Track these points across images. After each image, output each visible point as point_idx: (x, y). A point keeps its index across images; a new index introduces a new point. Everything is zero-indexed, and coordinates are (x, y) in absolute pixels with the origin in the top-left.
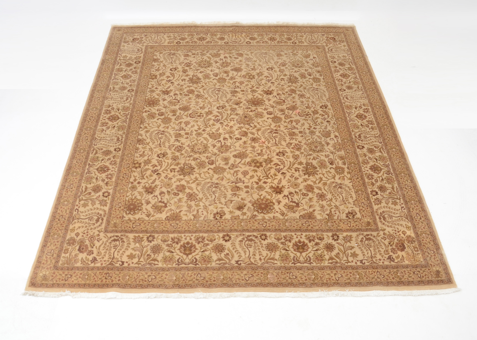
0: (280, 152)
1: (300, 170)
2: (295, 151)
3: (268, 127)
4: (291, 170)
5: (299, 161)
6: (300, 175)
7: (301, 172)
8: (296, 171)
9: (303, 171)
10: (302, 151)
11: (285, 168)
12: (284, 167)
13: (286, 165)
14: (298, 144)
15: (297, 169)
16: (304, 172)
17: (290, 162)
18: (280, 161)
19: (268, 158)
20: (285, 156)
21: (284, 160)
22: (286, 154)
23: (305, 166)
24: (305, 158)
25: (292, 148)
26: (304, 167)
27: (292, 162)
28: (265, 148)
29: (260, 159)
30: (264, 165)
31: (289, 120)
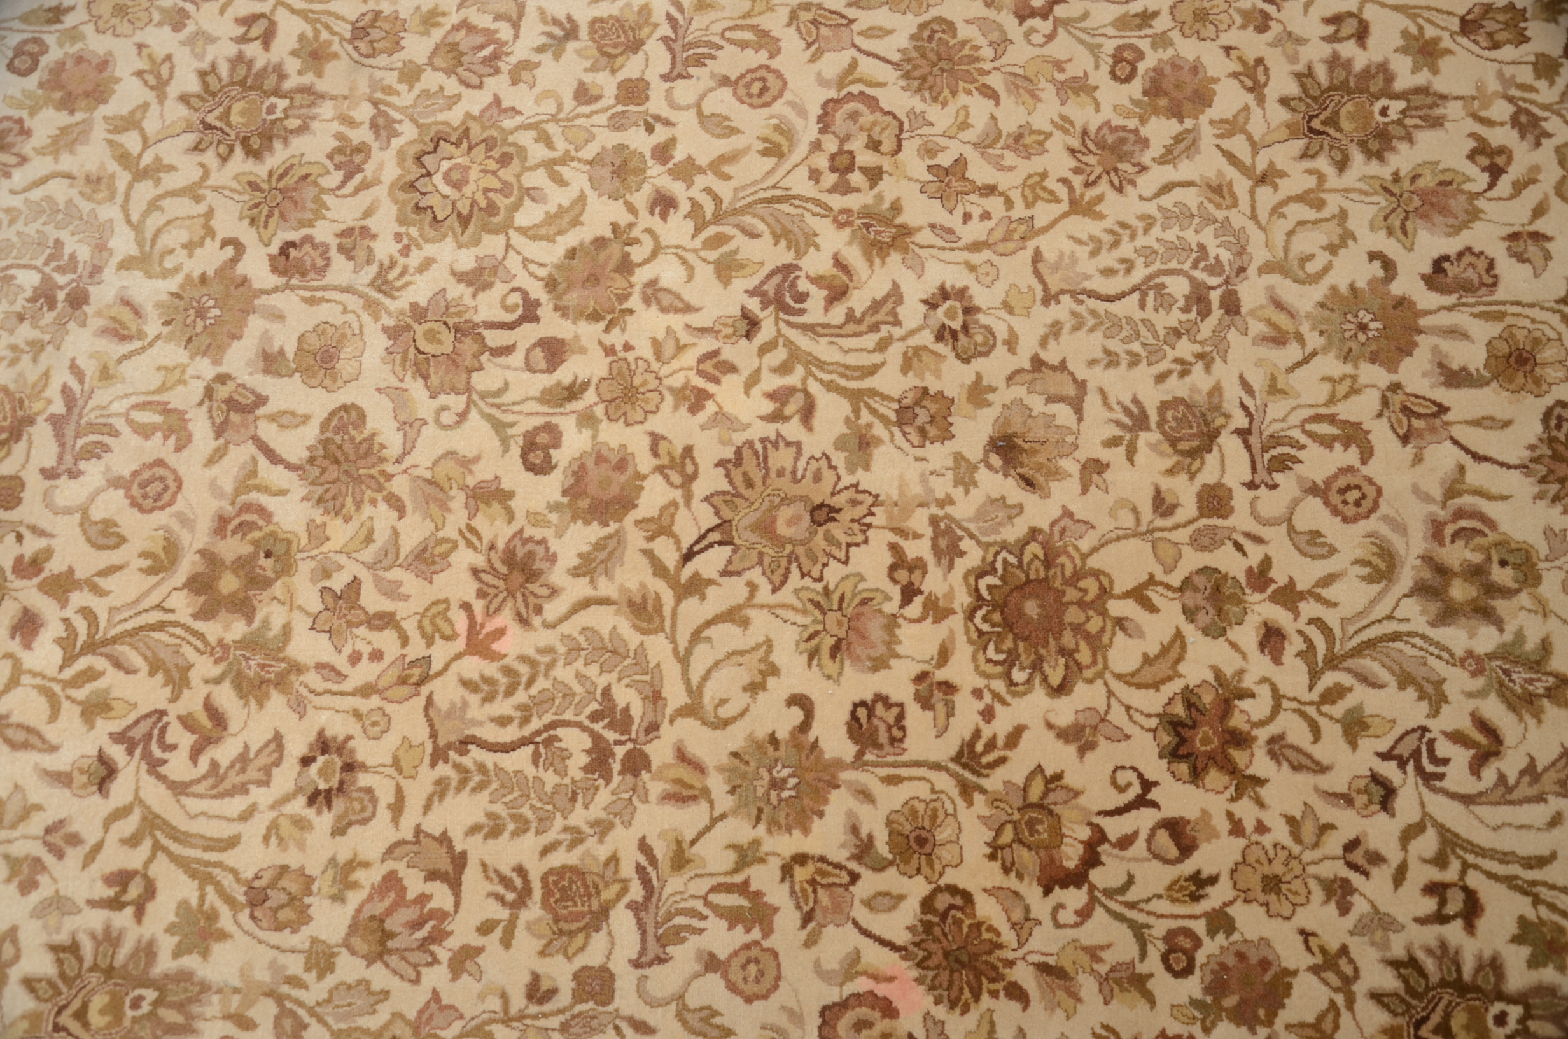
0: (350, 767)
1: (123, 919)
2: (355, 898)
3: (675, 695)
4: (133, 841)
5: (226, 921)
6: (59, 904)
7: (96, 919)
8: (122, 879)
9: (110, 939)
10: (349, 968)
11: (156, 795)
12: (179, 789)
13: (194, 805)
14: (438, 936)
15: (135, 890)
16: (87, 948)
17: (232, 842)
18: (243, 759)
19: (298, 668)
20: (298, 806)
21: (261, 796)
22: (324, 821)
23: (165, 963)
24: (263, 975)
25: (392, 881)
26: (148, 951)
27: (229, 858)
28: (416, 650)
29: (290, 602)
30: (212, 630)
31: (778, 895)
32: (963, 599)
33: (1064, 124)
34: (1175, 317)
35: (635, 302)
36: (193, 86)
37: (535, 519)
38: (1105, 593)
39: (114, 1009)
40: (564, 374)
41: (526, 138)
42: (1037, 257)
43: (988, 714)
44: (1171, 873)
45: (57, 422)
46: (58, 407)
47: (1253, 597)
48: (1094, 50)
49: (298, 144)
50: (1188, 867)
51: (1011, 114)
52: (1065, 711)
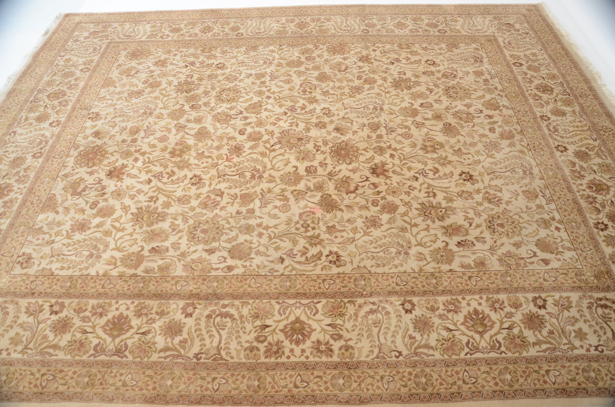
0: (200, 179)
1: (152, 203)
2: (200, 200)
3: (269, 166)
4: (154, 192)
5: (173, 203)
6: (139, 202)
7: (146, 204)
8: (152, 197)
9: (149, 207)
10: (198, 210)
11: (160, 184)
12: (165, 183)
13: (167, 186)
14: (218, 205)
15: (154, 199)
16: (144, 208)
17: (175, 191)
18: (178, 179)
19: (191, 165)
20: (189, 185)
21: (182, 184)
22: (194, 188)
23: (160, 210)
24: (180, 212)
25: (208, 196)
26: (157, 208)
27: (174, 194)
28: (216, 161)
29: (190, 155)
30: (173, 159)
31: (290, 196)
32: (329, 151)
33: (348, 85)
34: (371, 111)
35: (262, 111)
36: (177, 84)
37: (241, 141)
38: (358, 150)
39: (149, 218)
40: (248, 121)
41: (242, 89)
42: (343, 103)
43: (334, 168)
44: (373, 191)
45: (145, 131)
46: (146, 128)
47: (388, 150)
48: (354, 76)
49: (196, 91)
50: (377, 190)
51: (337, 84)
52: (350, 167)
